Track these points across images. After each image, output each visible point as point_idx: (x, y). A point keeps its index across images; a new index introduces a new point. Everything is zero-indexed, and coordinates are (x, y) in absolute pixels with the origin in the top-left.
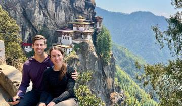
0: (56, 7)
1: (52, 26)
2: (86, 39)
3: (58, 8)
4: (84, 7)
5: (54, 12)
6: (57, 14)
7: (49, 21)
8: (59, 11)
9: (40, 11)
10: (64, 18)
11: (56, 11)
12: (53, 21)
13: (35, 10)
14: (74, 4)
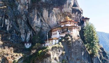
0: (49, 14)
1: (47, 28)
2: (71, 32)
3: (51, 14)
4: (71, 12)
5: (48, 18)
6: (50, 19)
7: (44, 24)
8: (51, 17)
9: (38, 18)
10: (56, 21)
11: (49, 16)
12: (47, 25)
13: (34, 17)
14: (63, 10)
